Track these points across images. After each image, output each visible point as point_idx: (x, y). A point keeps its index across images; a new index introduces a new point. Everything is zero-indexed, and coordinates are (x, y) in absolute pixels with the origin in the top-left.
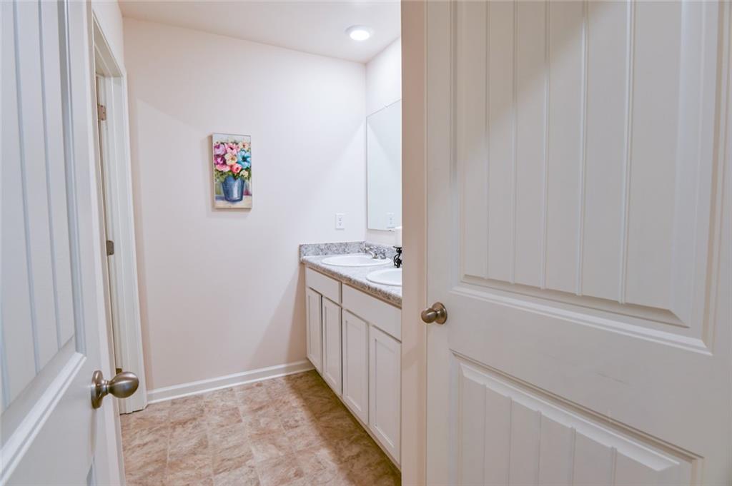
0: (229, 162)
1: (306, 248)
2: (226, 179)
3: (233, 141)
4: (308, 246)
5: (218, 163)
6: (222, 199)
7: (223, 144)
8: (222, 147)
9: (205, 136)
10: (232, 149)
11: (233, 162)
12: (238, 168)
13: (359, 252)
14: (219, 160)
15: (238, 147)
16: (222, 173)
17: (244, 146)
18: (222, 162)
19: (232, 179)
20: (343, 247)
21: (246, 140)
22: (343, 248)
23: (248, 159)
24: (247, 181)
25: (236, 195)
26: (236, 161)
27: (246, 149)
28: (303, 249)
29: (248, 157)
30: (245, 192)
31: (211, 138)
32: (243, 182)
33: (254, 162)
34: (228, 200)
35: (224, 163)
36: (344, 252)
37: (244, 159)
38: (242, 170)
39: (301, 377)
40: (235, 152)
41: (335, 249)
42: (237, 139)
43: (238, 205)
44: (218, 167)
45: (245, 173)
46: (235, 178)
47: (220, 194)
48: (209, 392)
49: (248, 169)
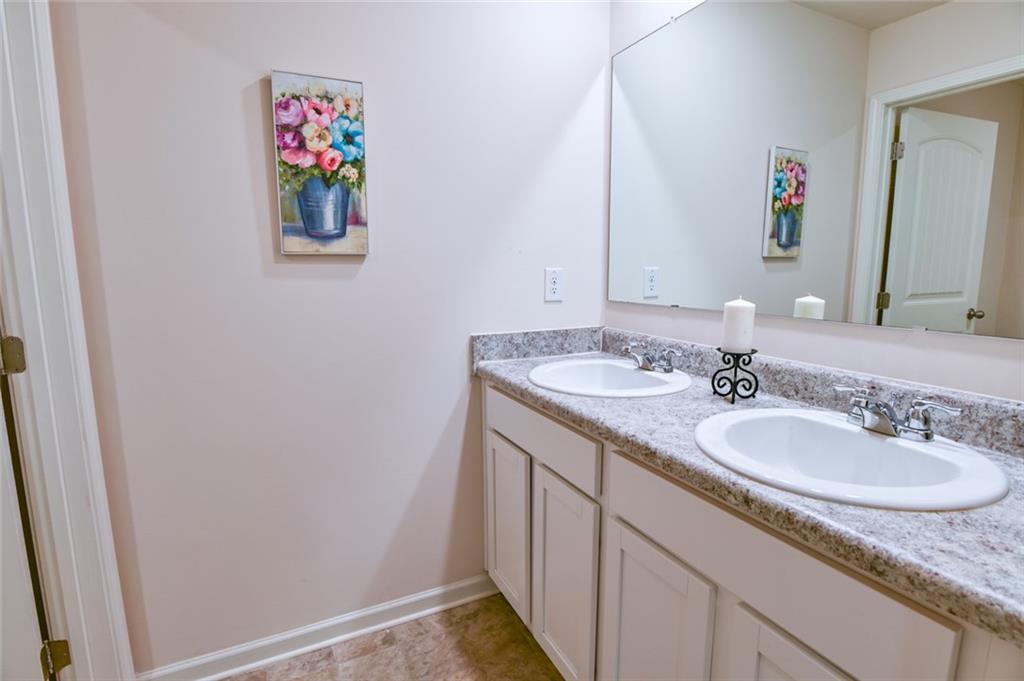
0: (313, 145)
1: (485, 344)
2: (305, 185)
3: (321, 93)
4: (490, 338)
5: (286, 146)
6: (297, 232)
7: (297, 98)
8: (295, 107)
9: (253, 78)
10: (319, 112)
11: (323, 146)
12: (333, 160)
13: (590, 349)
14: (288, 138)
15: (333, 109)
16: (297, 171)
17: (347, 106)
18: (295, 144)
19: (321, 185)
20: (559, 340)
21: (352, 92)
22: (560, 343)
23: (357, 139)
24: (355, 190)
25: (330, 224)
26: (330, 142)
27: (352, 113)
28: (479, 346)
29: (358, 134)
30: (350, 217)
31: (267, 83)
32: (347, 193)
33: (373, 146)
34: (312, 236)
35: (302, 146)
36: (562, 349)
37: (349, 138)
38: (342, 164)
39: (475, 615)
40: (325, 119)
41: (543, 343)
42: (333, 88)
43: (337, 247)
44: (286, 155)
45: (351, 173)
46: (327, 183)
47: (293, 220)
48: (280, 662)
49: (358, 163)
